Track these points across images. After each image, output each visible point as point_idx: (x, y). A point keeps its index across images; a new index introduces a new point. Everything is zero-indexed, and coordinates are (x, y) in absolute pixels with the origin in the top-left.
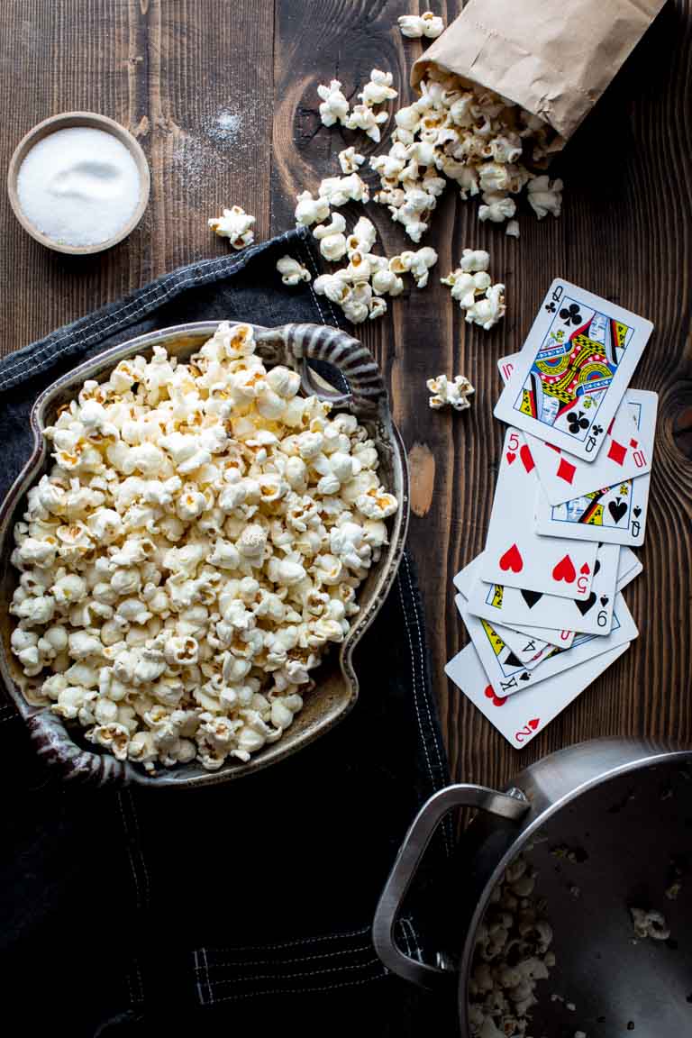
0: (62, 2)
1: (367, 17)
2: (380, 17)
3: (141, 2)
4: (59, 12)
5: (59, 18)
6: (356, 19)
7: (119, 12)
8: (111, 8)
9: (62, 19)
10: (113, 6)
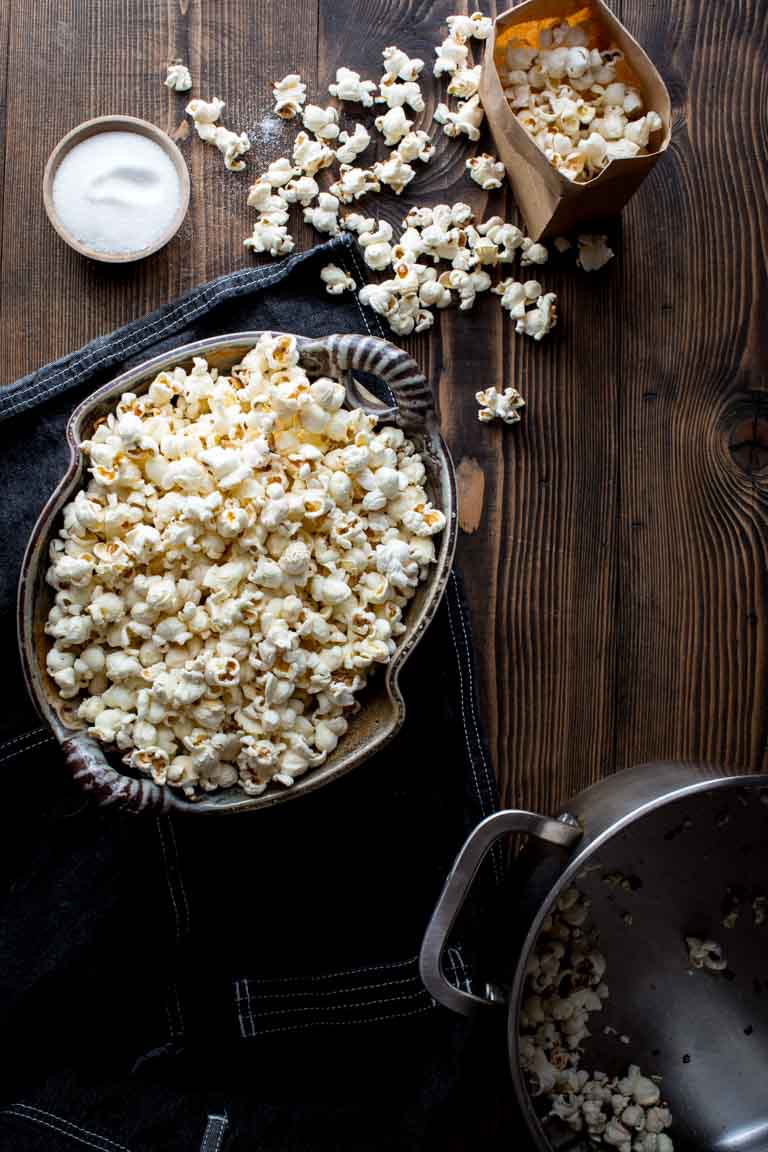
0: (99, 2)
1: (413, 18)
2: (427, 17)
3: (181, 2)
4: (97, 11)
5: (96, 18)
6: (403, 19)
7: (158, 12)
8: (149, 9)
9: (99, 20)
10: (152, 7)
